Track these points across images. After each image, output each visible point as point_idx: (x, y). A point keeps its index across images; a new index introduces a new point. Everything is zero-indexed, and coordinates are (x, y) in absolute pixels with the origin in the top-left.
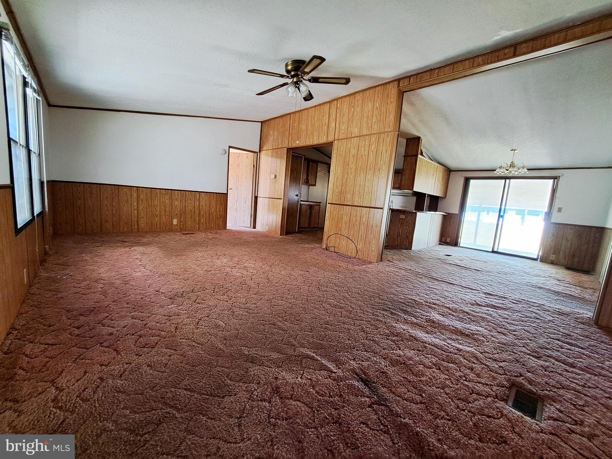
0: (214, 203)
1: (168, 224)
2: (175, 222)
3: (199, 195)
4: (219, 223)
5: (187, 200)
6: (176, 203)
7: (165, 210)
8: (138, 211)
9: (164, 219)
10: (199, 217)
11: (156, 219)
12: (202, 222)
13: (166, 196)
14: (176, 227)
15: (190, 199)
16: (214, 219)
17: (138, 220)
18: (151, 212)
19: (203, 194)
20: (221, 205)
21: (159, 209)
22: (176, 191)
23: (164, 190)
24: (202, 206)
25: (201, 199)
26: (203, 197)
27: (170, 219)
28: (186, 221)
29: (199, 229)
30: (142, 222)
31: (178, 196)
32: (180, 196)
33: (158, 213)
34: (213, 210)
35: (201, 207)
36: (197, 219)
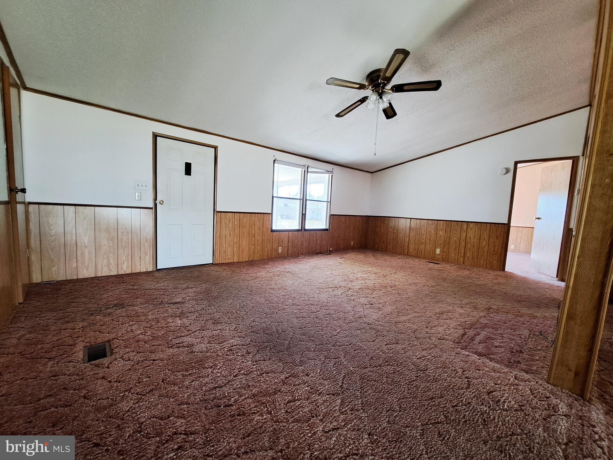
0: (487, 235)
1: (431, 253)
2: (438, 251)
3: (467, 226)
4: (493, 261)
5: (452, 230)
6: (441, 233)
7: (430, 239)
8: (409, 238)
9: (428, 247)
10: (465, 249)
11: (422, 246)
12: (468, 255)
13: (432, 226)
14: (439, 256)
15: (456, 229)
16: (485, 254)
17: (408, 245)
18: (418, 239)
19: (472, 225)
20: (497, 239)
21: (425, 237)
22: (442, 222)
23: (431, 221)
24: (470, 238)
25: (469, 230)
26: (471, 228)
27: (434, 248)
28: (449, 252)
29: (463, 263)
30: (411, 247)
31: (443, 226)
32: (445, 226)
33: (424, 241)
34: (484, 243)
35: (468, 239)
36: (463, 251)
